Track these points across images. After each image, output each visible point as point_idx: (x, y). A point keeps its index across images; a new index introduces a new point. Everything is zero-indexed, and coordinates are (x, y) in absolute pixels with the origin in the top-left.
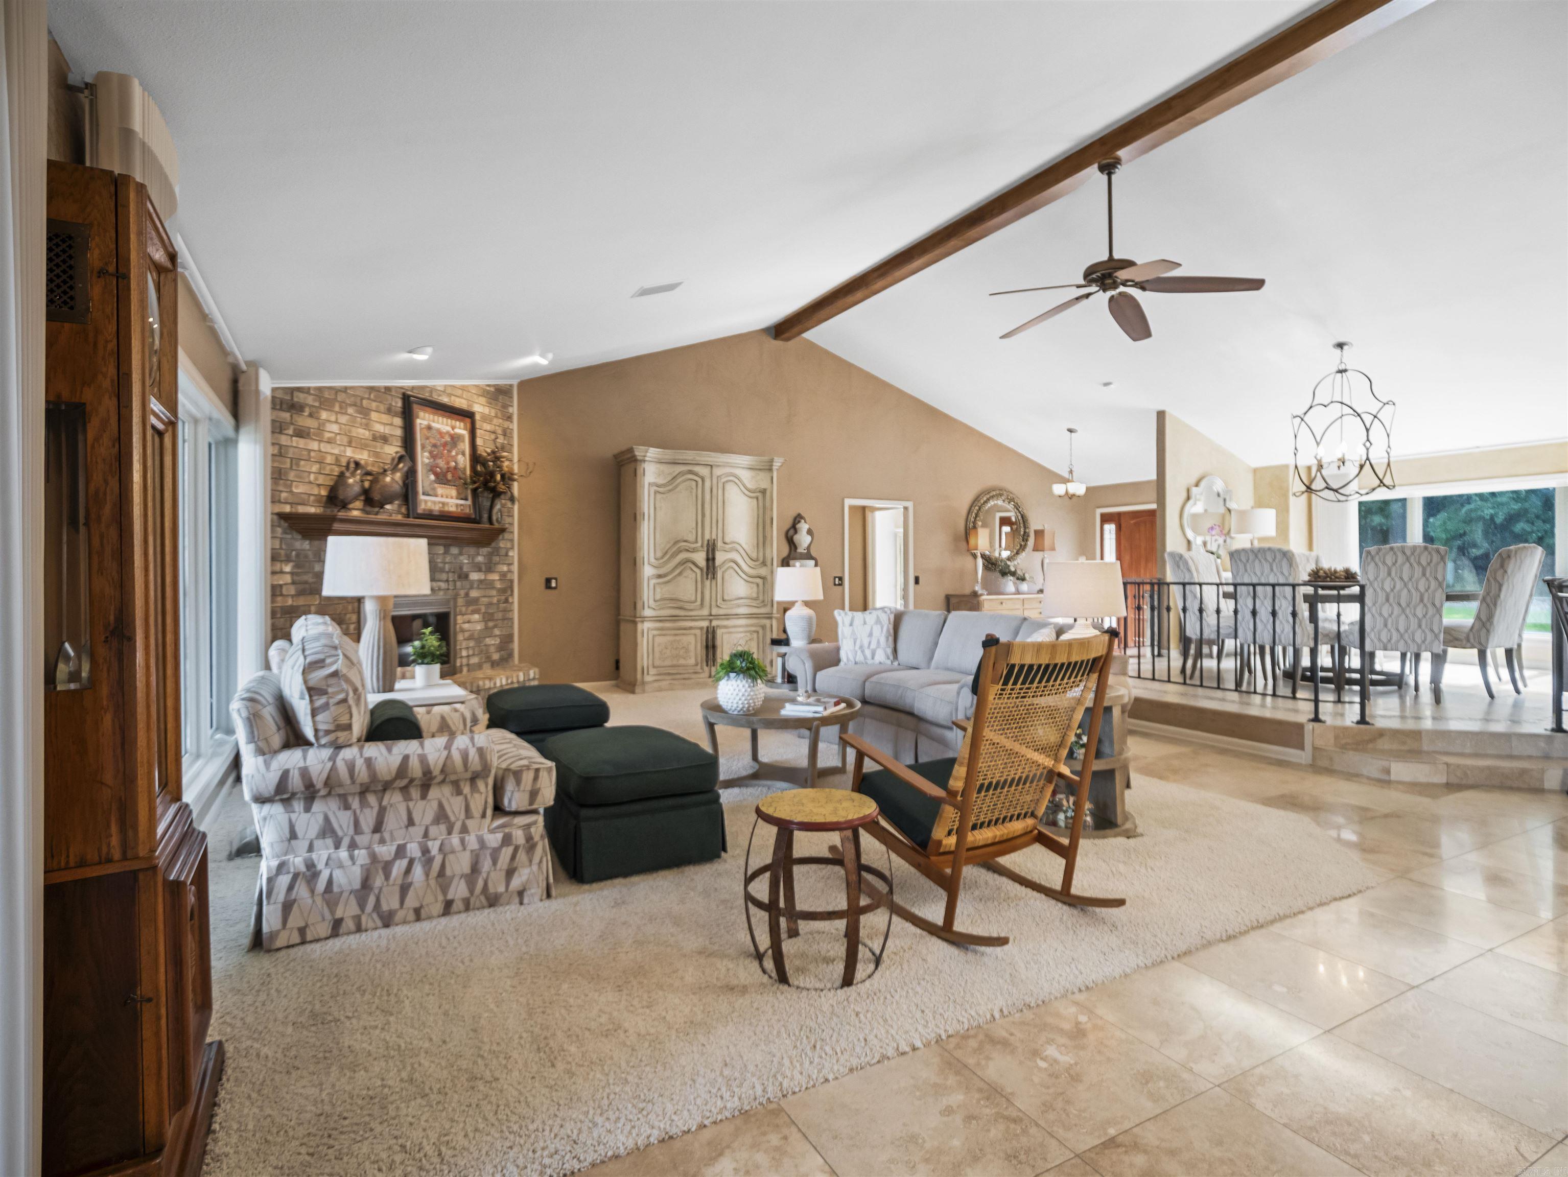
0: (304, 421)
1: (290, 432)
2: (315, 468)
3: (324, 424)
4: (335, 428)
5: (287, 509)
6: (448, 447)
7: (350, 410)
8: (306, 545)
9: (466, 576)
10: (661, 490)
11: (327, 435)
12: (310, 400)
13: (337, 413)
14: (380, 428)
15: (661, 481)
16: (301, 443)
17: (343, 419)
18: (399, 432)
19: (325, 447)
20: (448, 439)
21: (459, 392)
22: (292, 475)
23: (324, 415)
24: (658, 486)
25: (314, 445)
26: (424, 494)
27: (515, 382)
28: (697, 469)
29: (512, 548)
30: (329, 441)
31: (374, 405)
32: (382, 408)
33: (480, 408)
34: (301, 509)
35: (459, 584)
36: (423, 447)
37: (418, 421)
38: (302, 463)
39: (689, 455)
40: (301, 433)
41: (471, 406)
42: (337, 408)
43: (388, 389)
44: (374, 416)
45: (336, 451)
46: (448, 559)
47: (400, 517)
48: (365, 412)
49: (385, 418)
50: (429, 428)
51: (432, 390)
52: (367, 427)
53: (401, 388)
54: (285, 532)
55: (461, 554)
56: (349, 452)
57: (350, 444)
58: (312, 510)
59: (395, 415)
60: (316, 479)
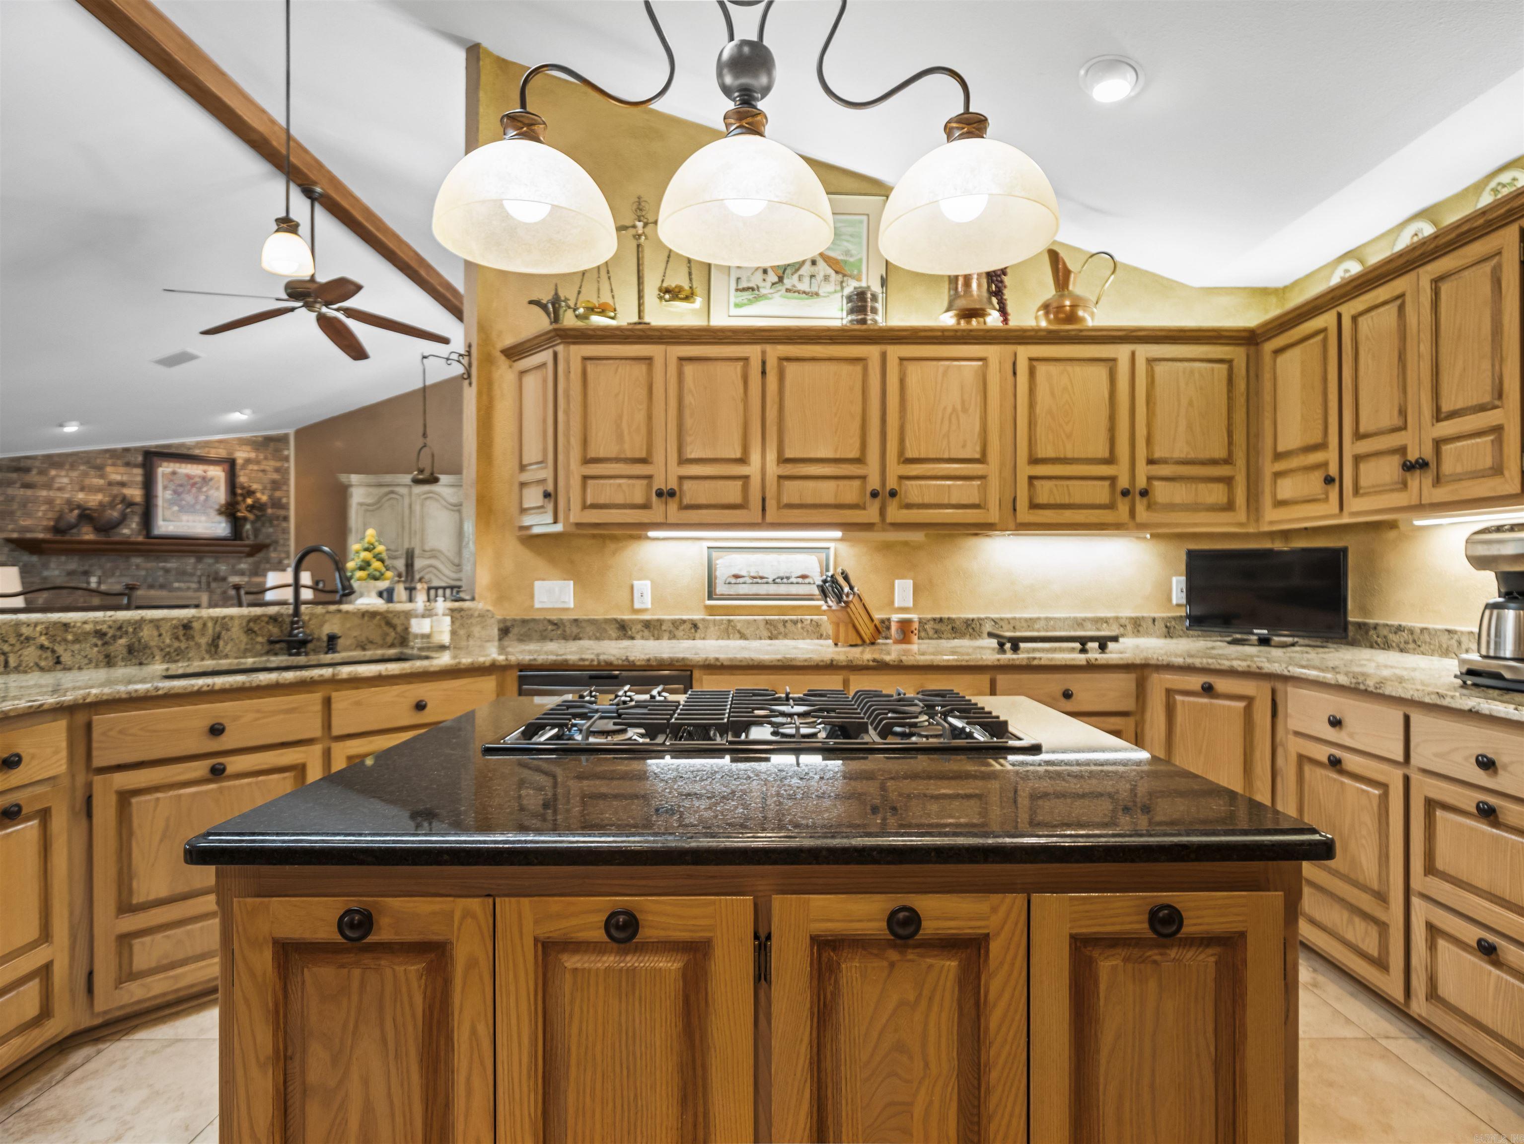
0: (33, 477)
1: (18, 485)
2: (43, 508)
3: (53, 478)
4: (65, 480)
5: (15, 535)
6: (198, 486)
7: (82, 468)
8: (35, 559)
9: (224, 579)
10: (371, 508)
11: (56, 485)
12: (37, 463)
13: (67, 470)
14: (118, 478)
15: (369, 501)
16: (29, 492)
17: (74, 474)
18: (139, 479)
19: (52, 493)
20: (197, 479)
21: (217, 444)
22: (19, 513)
23: (53, 472)
24: (368, 505)
25: (44, 493)
26: (164, 520)
27: (291, 431)
28: (397, 489)
29: (288, 557)
30: (60, 489)
31: (110, 462)
32: (119, 462)
33: (241, 455)
34: (29, 535)
35: (214, 585)
36: (165, 488)
37: (160, 470)
38: (30, 505)
39: (388, 478)
40: (27, 486)
41: (232, 453)
42: (67, 467)
43: (127, 450)
44: (109, 469)
45: (67, 495)
46: (200, 566)
47: (140, 539)
48: (100, 468)
49: (122, 469)
50: (174, 473)
51: (182, 445)
52: (102, 477)
53: (143, 447)
54: (12, 550)
55: (217, 562)
56: (81, 496)
57: (82, 489)
58: (41, 536)
59: (136, 466)
60: (44, 514)
